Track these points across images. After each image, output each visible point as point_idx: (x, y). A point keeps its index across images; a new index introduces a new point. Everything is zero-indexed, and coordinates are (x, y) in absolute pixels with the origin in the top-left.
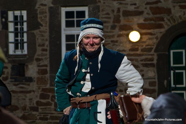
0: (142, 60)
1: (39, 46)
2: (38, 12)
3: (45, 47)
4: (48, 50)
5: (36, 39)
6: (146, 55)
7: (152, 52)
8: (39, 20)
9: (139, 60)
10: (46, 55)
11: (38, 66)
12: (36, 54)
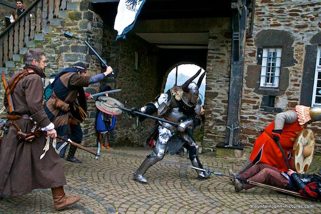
1: (292, 81)
2: (294, 50)
3: (298, 83)
4: (300, 86)
5: (290, 75)
8: (295, 57)
10: (298, 90)
11: (289, 99)
12: (288, 89)
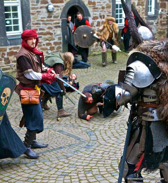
0: (54, 24)
6: (56, 20)
7: (59, 18)
9: (53, 24)
